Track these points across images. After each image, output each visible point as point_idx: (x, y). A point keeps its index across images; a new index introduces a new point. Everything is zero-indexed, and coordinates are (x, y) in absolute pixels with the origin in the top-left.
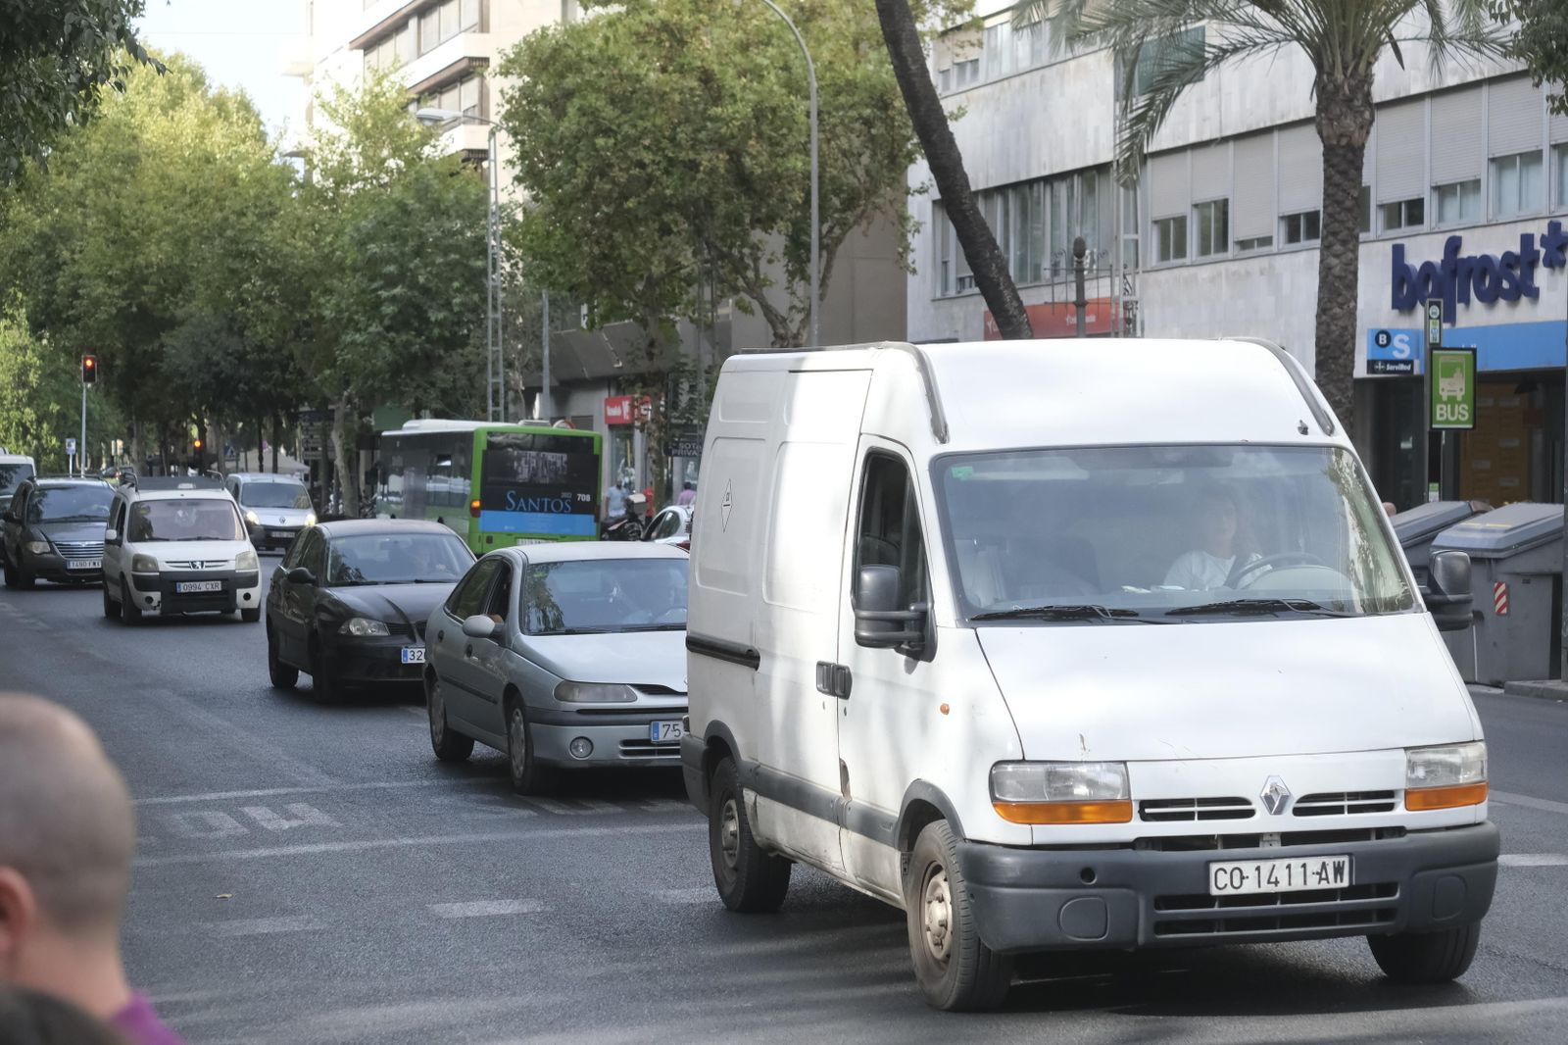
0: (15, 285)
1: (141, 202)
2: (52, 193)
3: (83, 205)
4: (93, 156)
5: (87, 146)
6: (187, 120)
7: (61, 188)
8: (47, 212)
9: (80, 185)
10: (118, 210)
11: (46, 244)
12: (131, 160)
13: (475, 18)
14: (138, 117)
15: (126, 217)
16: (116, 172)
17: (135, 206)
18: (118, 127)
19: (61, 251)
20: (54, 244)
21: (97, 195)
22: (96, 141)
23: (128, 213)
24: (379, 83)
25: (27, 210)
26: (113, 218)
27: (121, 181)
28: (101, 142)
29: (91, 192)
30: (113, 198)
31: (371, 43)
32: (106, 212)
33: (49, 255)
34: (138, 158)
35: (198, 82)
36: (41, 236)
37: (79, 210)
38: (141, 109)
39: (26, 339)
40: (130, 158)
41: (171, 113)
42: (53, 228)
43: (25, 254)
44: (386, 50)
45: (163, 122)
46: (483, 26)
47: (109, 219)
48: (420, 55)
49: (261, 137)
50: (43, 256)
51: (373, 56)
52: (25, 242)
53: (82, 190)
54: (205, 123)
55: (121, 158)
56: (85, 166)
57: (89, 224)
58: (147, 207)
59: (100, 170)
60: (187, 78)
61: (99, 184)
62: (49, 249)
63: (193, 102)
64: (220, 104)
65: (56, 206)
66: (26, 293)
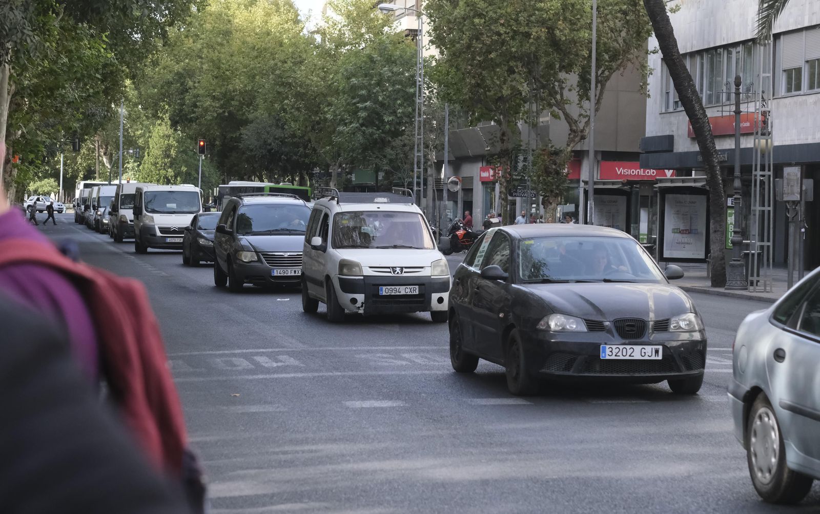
0: (164, 101)
1: (232, 56)
2: (185, 51)
3: (202, 58)
4: (207, 31)
5: (204, 26)
6: (258, 12)
7: (189, 48)
8: (182, 61)
9: (199, 46)
10: (220, 61)
11: (180, 78)
12: (227, 33)
14: (232, 10)
15: (223, 64)
16: (219, 40)
17: (228, 58)
18: (221, 15)
19: (188, 81)
20: (185, 78)
21: (208, 52)
22: (209, 23)
23: (224, 61)
25: (171, 60)
26: (216, 64)
27: (221, 45)
28: (211, 24)
29: (205, 51)
30: (217, 54)
32: (213, 61)
33: (182, 84)
34: (231, 33)
36: (178, 73)
37: (199, 60)
38: (234, 6)
39: (171, 131)
40: (227, 32)
41: (250, 8)
42: (184, 69)
43: (169, 83)
45: (245, 13)
47: (214, 65)
49: (297, 22)
50: (178, 85)
52: (169, 77)
53: (200, 50)
54: (268, 15)
55: (222, 32)
56: (203, 36)
57: (204, 67)
58: (235, 59)
59: (210, 38)
61: (210, 46)
62: (182, 81)
65: (187, 58)
66: (170, 106)
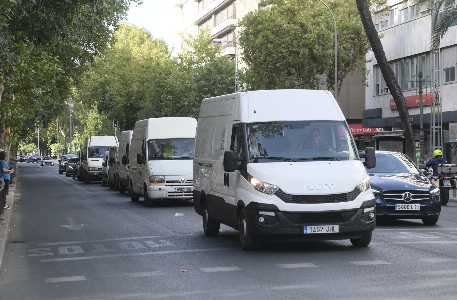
0: (94, 99)
1: (131, 72)
2: (105, 70)
3: (114, 73)
4: (117, 58)
5: (115, 56)
6: (145, 48)
7: (107, 68)
8: (103, 76)
9: (113, 67)
10: (124, 75)
11: (102, 85)
12: (128, 60)
13: (232, 14)
14: (130, 47)
15: (126, 76)
16: (124, 63)
17: (129, 73)
18: (124, 50)
19: (107, 87)
20: (105, 85)
21: (118, 70)
22: (118, 54)
23: (127, 75)
24: (203, 34)
25: (97, 75)
26: (123, 77)
27: (125, 66)
28: (119, 55)
29: (116, 69)
30: (123, 71)
31: (201, 23)
32: (120, 75)
33: (104, 89)
34: (130, 59)
35: (149, 36)
36: (101, 83)
37: (113, 75)
38: (131, 45)
39: (98, 116)
40: (128, 59)
41: (140, 46)
42: (105, 80)
43: (96, 88)
44: (205, 25)
45: (138, 48)
46: (234, 16)
47: (121, 77)
48: (215, 26)
49: (166, 52)
50: (102, 89)
51: (201, 27)
52: (97, 85)
53: (114, 69)
54: (151, 49)
55: (125, 59)
56: (115, 62)
57: (115, 79)
58: (133, 74)
59: (119, 63)
60: (145, 35)
61: (119, 67)
62: (103, 87)
63: (147, 43)
64: (155, 43)
65: (106, 74)
66: (97, 101)
